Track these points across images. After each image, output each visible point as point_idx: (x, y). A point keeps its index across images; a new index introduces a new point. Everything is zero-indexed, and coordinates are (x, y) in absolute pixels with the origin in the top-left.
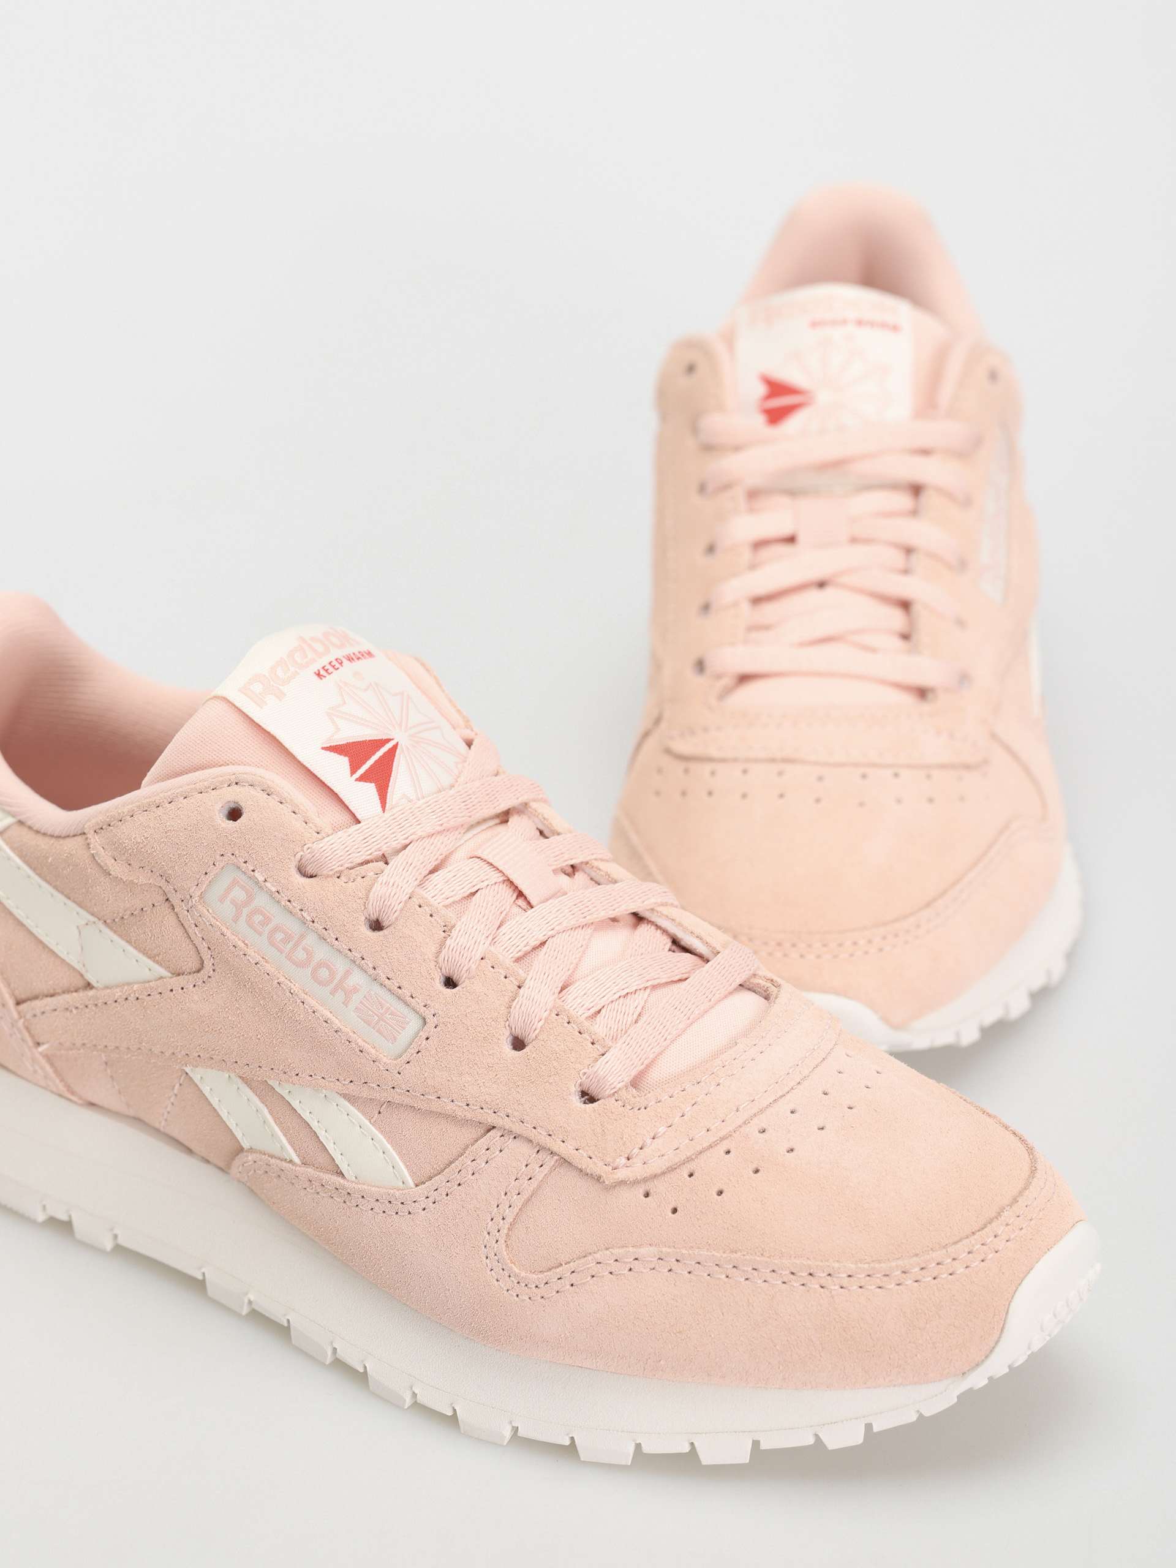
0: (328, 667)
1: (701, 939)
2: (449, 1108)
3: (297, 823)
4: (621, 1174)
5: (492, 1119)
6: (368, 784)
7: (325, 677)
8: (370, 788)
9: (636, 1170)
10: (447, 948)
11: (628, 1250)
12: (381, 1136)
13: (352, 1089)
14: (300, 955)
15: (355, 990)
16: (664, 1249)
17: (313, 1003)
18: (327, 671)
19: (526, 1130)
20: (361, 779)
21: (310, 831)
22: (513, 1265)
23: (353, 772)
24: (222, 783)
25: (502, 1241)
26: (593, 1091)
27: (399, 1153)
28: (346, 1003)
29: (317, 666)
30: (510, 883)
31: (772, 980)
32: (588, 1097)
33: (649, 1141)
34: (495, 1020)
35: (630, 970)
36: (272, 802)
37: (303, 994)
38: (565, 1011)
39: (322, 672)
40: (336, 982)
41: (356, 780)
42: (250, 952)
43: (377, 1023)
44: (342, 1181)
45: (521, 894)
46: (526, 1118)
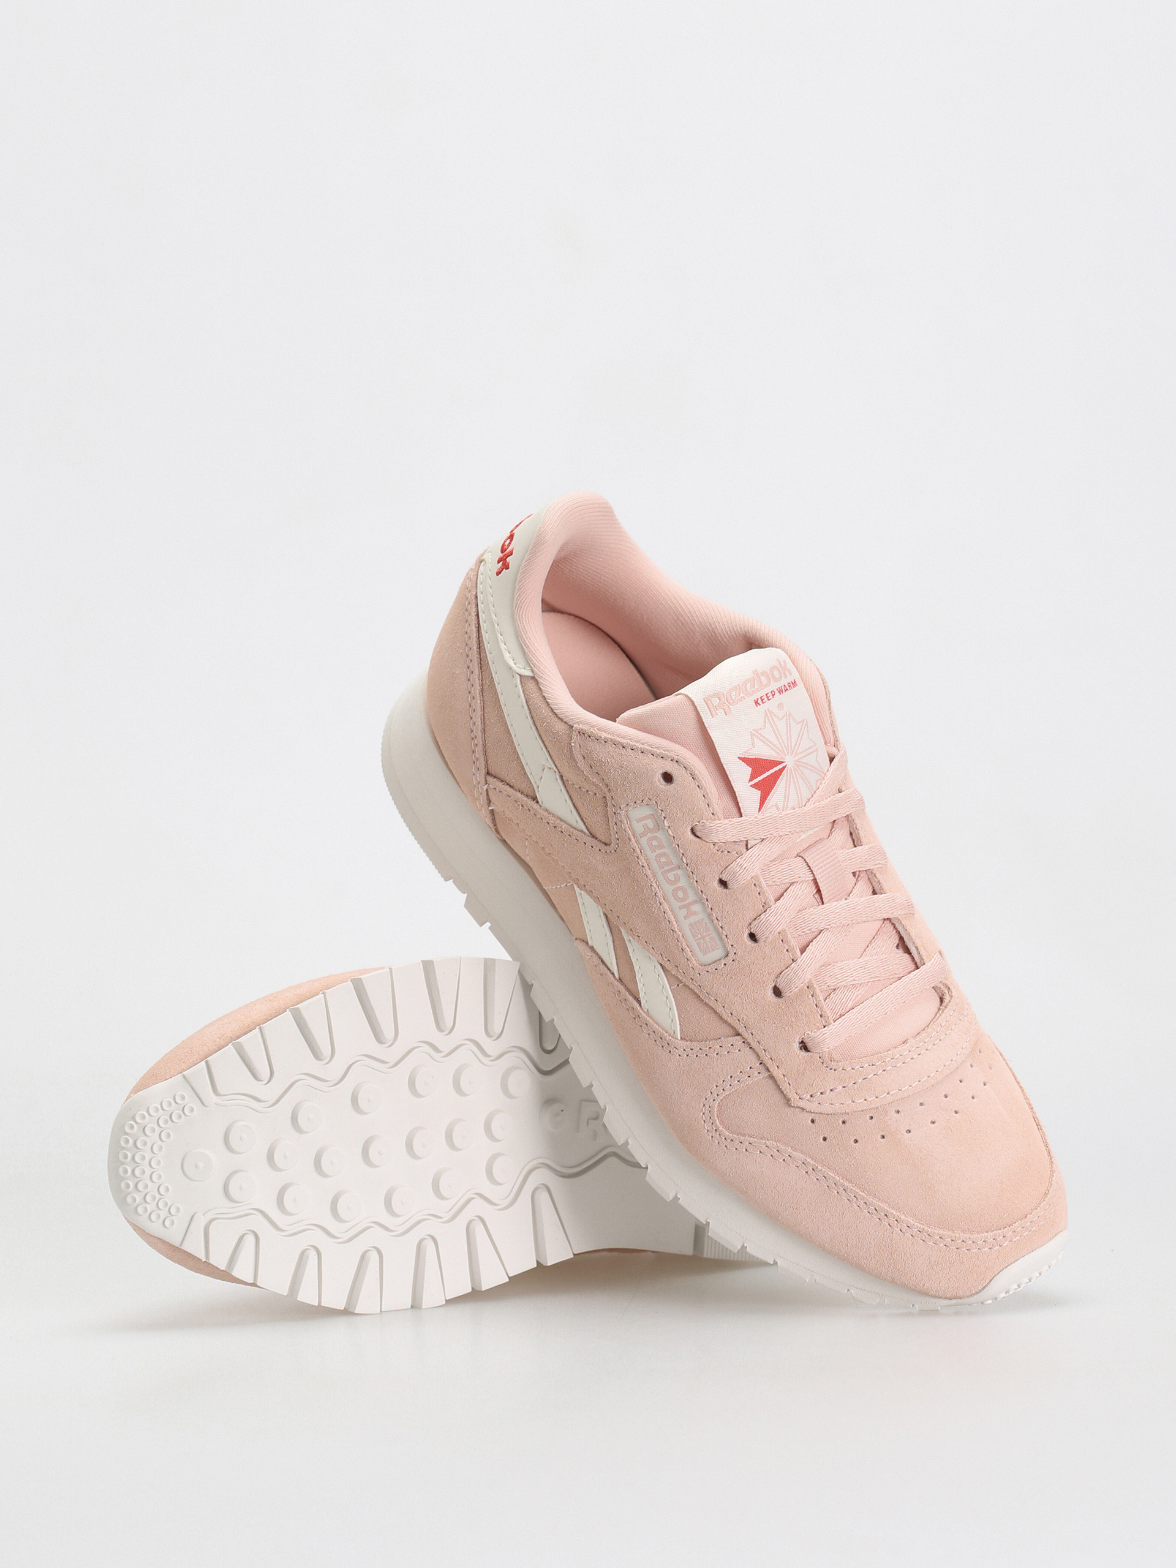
0: (765, 697)
1: (918, 949)
2: (720, 1010)
3: (702, 804)
4: (801, 1104)
5: (741, 1030)
6: (757, 790)
7: (760, 705)
8: (757, 793)
9: (812, 1106)
10: (759, 920)
11: (787, 1148)
12: (673, 1000)
13: (667, 965)
14: (671, 876)
15: (695, 913)
16: (809, 1160)
17: (666, 907)
18: (762, 700)
19: (759, 1049)
20: (754, 786)
21: (709, 812)
22: (717, 1119)
23: (751, 780)
24: (668, 757)
25: (717, 1103)
26: (809, 1045)
27: (680, 1016)
28: (686, 917)
29: (758, 696)
30: (815, 881)
31: (949, 988)
32: (804, 1047)
33: (828, 1091)
34: (770, 974)
35: (863, 968)
36: (693, 785)
37: (663, 899)
38: (813, 988)
39: (760, 701)
40: (685, 903)
41: (751, 786)
42: (642, 858)
43: (700, 939)
44: (639, 1008)
45: (819, 891)
46: (762, 1042)
